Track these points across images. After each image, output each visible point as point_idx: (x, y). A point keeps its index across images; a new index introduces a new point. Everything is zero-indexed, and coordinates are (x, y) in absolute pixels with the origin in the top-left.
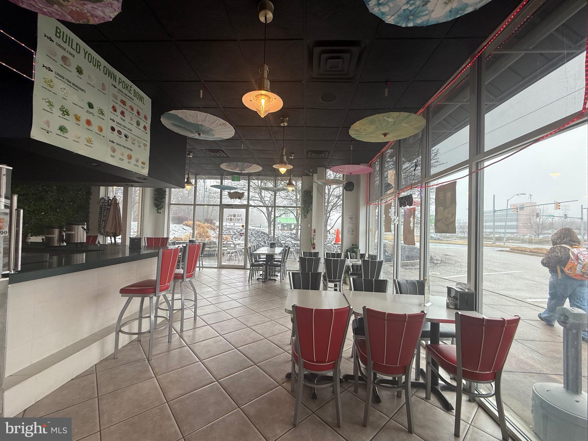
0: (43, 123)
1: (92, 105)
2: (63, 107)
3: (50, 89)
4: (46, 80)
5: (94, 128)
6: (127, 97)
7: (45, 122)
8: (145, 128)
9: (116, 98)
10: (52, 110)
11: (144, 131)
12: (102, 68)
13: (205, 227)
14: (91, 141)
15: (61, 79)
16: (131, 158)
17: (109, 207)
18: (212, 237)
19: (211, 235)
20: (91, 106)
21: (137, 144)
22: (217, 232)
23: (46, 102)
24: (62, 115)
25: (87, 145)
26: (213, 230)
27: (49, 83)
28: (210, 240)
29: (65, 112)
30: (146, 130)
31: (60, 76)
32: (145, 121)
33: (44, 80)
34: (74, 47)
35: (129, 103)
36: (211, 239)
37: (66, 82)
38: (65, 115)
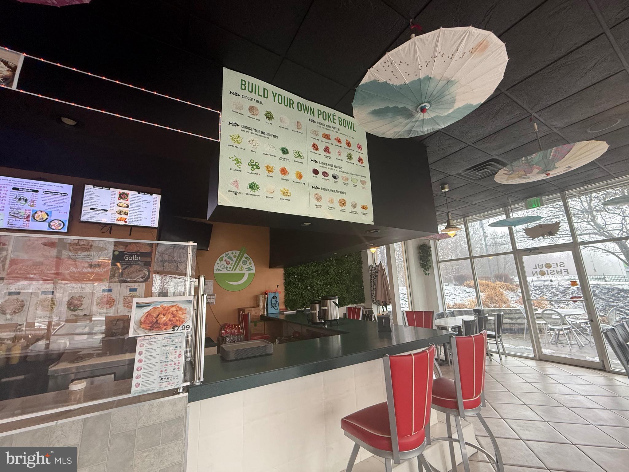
0: (231, 184)
1: (287, 150)
2: (252, 161)
3: (238, 145)
4: (233, 136)
5: (292, 176)
6: (331, 129)
7: (233, 183)
8: (360, 160)
9: (316, 134)
10: (240, 168)
11: (360, 164)
12: (295, 105)
13: (497, 288)
14: (287, 193)
15: (249, 131)
16: (345, 203)
17: (377, 274)
18: (512, 302)
19: (509, 299)
20: (285, 151)
21: (351, 184)
22: (519, 294)
23: (233, 160)
24: (251, 170)
25: (284, 199)
26: (512, 291)
27: (236, 140)
28: (509, 306)
29: (254, 166)
30: (362, 163)
31: (247, 128)
32: (359, 151)
33: (232, 138)
34: (261, 93)
35: (333, 135)
36: (512, 305)
37: (255, 132)
38: (254, 170)
